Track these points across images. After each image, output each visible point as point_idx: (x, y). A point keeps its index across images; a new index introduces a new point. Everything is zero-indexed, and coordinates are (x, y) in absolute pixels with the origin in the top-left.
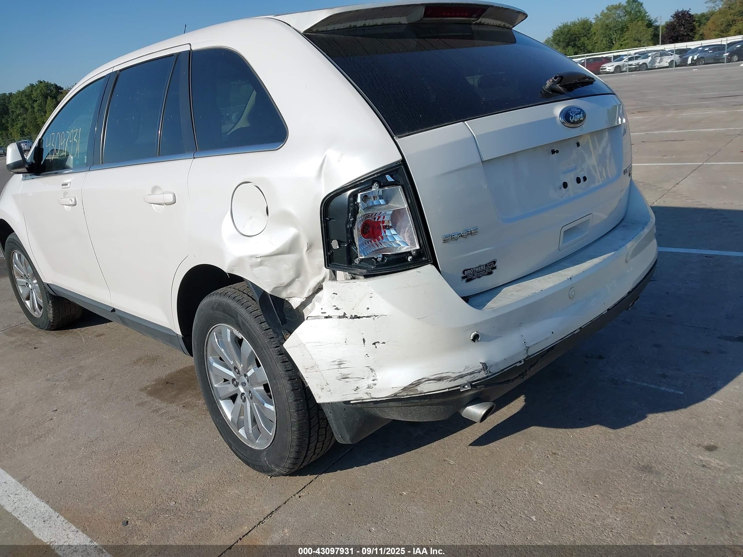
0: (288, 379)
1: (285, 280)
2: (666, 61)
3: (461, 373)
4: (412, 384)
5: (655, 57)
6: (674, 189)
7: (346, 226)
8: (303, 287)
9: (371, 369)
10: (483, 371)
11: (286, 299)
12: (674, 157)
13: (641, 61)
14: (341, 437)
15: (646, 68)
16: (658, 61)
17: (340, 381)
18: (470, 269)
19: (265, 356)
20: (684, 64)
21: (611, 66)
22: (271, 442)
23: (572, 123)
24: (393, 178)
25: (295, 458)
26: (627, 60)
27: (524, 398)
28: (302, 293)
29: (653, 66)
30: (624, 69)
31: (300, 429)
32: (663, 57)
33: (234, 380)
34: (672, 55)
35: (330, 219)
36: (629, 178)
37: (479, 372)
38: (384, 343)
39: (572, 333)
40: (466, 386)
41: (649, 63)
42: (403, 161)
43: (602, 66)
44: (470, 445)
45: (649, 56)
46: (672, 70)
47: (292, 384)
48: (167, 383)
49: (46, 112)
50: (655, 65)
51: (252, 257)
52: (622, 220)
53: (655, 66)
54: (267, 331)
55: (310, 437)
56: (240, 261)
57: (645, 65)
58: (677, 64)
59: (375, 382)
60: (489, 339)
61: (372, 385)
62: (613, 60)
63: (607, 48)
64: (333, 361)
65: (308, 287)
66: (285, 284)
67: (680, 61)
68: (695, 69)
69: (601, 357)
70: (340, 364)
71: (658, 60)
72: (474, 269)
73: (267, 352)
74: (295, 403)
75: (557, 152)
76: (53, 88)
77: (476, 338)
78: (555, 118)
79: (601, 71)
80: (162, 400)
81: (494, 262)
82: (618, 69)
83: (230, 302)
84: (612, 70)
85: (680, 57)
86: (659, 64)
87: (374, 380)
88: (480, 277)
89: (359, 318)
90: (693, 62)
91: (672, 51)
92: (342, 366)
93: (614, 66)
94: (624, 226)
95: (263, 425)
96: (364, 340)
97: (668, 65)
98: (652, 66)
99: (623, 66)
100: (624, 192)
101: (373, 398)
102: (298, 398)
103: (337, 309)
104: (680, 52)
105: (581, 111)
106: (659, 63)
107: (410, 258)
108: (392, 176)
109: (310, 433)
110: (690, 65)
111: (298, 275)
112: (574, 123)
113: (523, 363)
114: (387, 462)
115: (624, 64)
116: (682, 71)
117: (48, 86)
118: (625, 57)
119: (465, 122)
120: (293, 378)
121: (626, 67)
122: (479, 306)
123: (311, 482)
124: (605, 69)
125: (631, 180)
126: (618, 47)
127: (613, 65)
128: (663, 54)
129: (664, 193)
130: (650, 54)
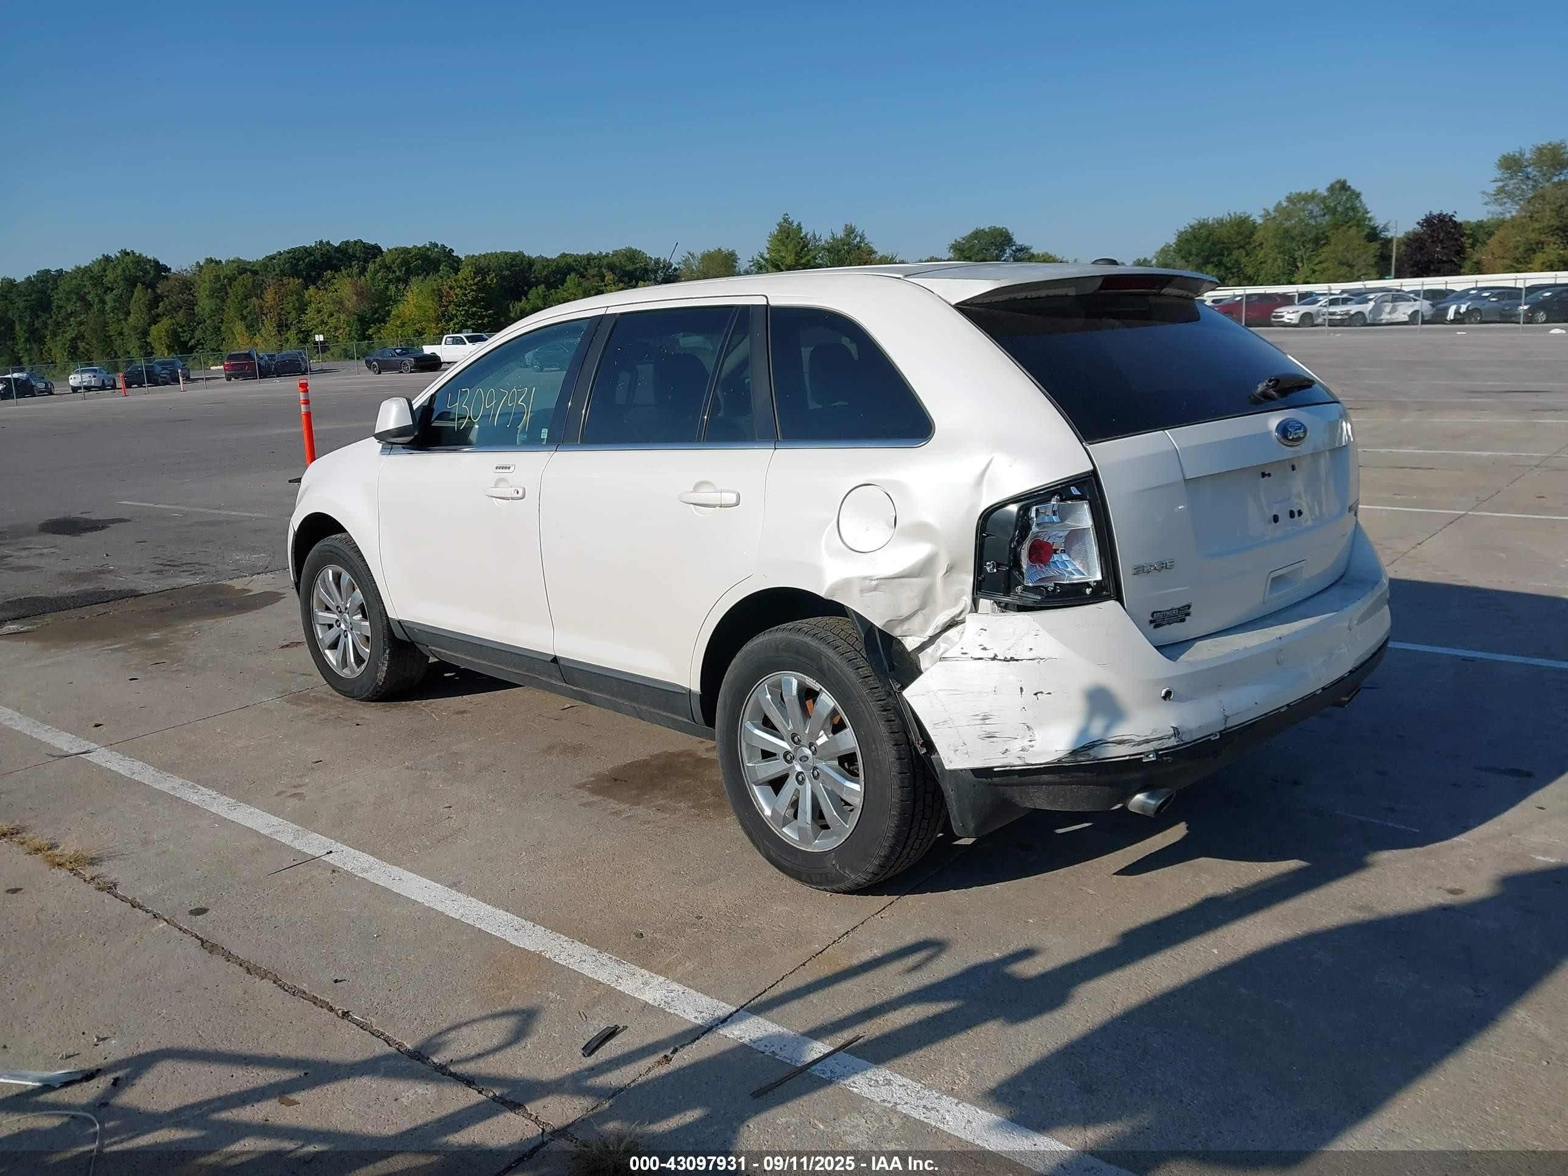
0: (893, 743)
1: (905, 611)
2: (1404, 311)
3: (1147, 738)
4: (1083, 747)
5: (1381, 303)
6: (1413, 552)
7: (1010, 545)
8: (926, 623)
9: (1028, 727)
10: (1173, 738)
11: (899, 638)
12: (1415, 497)
13: (1353, 308)
14: (963, 826)
15: (1362, 322)
16: (1387, 310)
17: (983, 741)
18: (1160, 612)
19: (863, 711)
20: (1439, 319)
21: (1293, 312)
22: (847, 836)
23: (1290, 440)
24: (1079, 491)
25: (886, 857)
26: (1327, 304)
27: (1186, 826)
28: (924, 631)
29: (1378, 318)
30: (1320, 320)
31: (902, 813)
32: (1397, 304)
33: (787, 753)
34: (1415, 300)
35: (988, 535)
36: (1355, 518)
37: (1169, 738)
38: (1049, 693)
39: (1278, 709)
40: (1151, 756)
41: (1370, 312)
42: (1094, 472)
43: (1276, 310)
44: (1115, 874)
45: (1370, 300)
46: (1416, 330)
47: (898, 751)
48: (616, 780)
49: (130, 313)
50: (1381, 318)
51: (865, 578)
52: (1342, 576)
53: (1382, 320)
54: (867, 680)
55: (910, 829)
56: (845, 584)
57: (1360, 316)
58: (1426, 319)
59: (1032, 743)
60: (1181, 699)
61: (1027, 748)
62: (1299, 301)
63: (1283, 274)
64: (976, 715)
65: (935, 623)
66: (904, 617)
67: (1432, 312)
68: (1461, 332)
69: (1296, 783)
70: (984, 719)
71: (1388, 307)
72: (1165, 613)
73: (866, 707)
74: (899, 776)
75: (1269, 475)
76: (151, 266)
77: (1168, 694)
78: (1270, 433)
79: (1273, 319)
80: (618, 800)
81: (1189, 606)
82: (1307, 320)
83: (807, 639)
84: (1296, 321)
85: (1432, 305)
86: (1388, 317)
87: (1030, 741)
88: (1170, 624)
89: (1017, 660)
90: (1459, 317)
91: (1417, 293)
92: (987, 722)
93: (1301, 313)
94: (1344, 584)
95: (835, 814)
96: (1021, 689)
97: (1407, 319)
98: (1376, 320)
99: (1318, 314)
100: (1347, 537)
101: (1028, 765)
102: (905, 771)
103: (985, 649)
104: (1433, 295)
105: (1301, 426)
106: (1390, 313)
107: (1088, 591)
108: (1077, 488)
109: (912, 823)
110: (1452, 322)
111: (922, 607)
112: (1293, 440)
113: (1218, 737)
114: (997, 887)
115: (1318, 311)
116: (1435, 334)
117: (140, 261)
118: (1321, 298)
119: (1166, 431)
120: (899, 743)
121: (1323, 317)
122: (1173, 658)
123: (892, 903)
124: (1282, 317)
125: (1357, 522)
126: (1308, 275)
127: (1297, 312)
128: (1398, 297)
129: (1395, 558)
130: (1371, 296)
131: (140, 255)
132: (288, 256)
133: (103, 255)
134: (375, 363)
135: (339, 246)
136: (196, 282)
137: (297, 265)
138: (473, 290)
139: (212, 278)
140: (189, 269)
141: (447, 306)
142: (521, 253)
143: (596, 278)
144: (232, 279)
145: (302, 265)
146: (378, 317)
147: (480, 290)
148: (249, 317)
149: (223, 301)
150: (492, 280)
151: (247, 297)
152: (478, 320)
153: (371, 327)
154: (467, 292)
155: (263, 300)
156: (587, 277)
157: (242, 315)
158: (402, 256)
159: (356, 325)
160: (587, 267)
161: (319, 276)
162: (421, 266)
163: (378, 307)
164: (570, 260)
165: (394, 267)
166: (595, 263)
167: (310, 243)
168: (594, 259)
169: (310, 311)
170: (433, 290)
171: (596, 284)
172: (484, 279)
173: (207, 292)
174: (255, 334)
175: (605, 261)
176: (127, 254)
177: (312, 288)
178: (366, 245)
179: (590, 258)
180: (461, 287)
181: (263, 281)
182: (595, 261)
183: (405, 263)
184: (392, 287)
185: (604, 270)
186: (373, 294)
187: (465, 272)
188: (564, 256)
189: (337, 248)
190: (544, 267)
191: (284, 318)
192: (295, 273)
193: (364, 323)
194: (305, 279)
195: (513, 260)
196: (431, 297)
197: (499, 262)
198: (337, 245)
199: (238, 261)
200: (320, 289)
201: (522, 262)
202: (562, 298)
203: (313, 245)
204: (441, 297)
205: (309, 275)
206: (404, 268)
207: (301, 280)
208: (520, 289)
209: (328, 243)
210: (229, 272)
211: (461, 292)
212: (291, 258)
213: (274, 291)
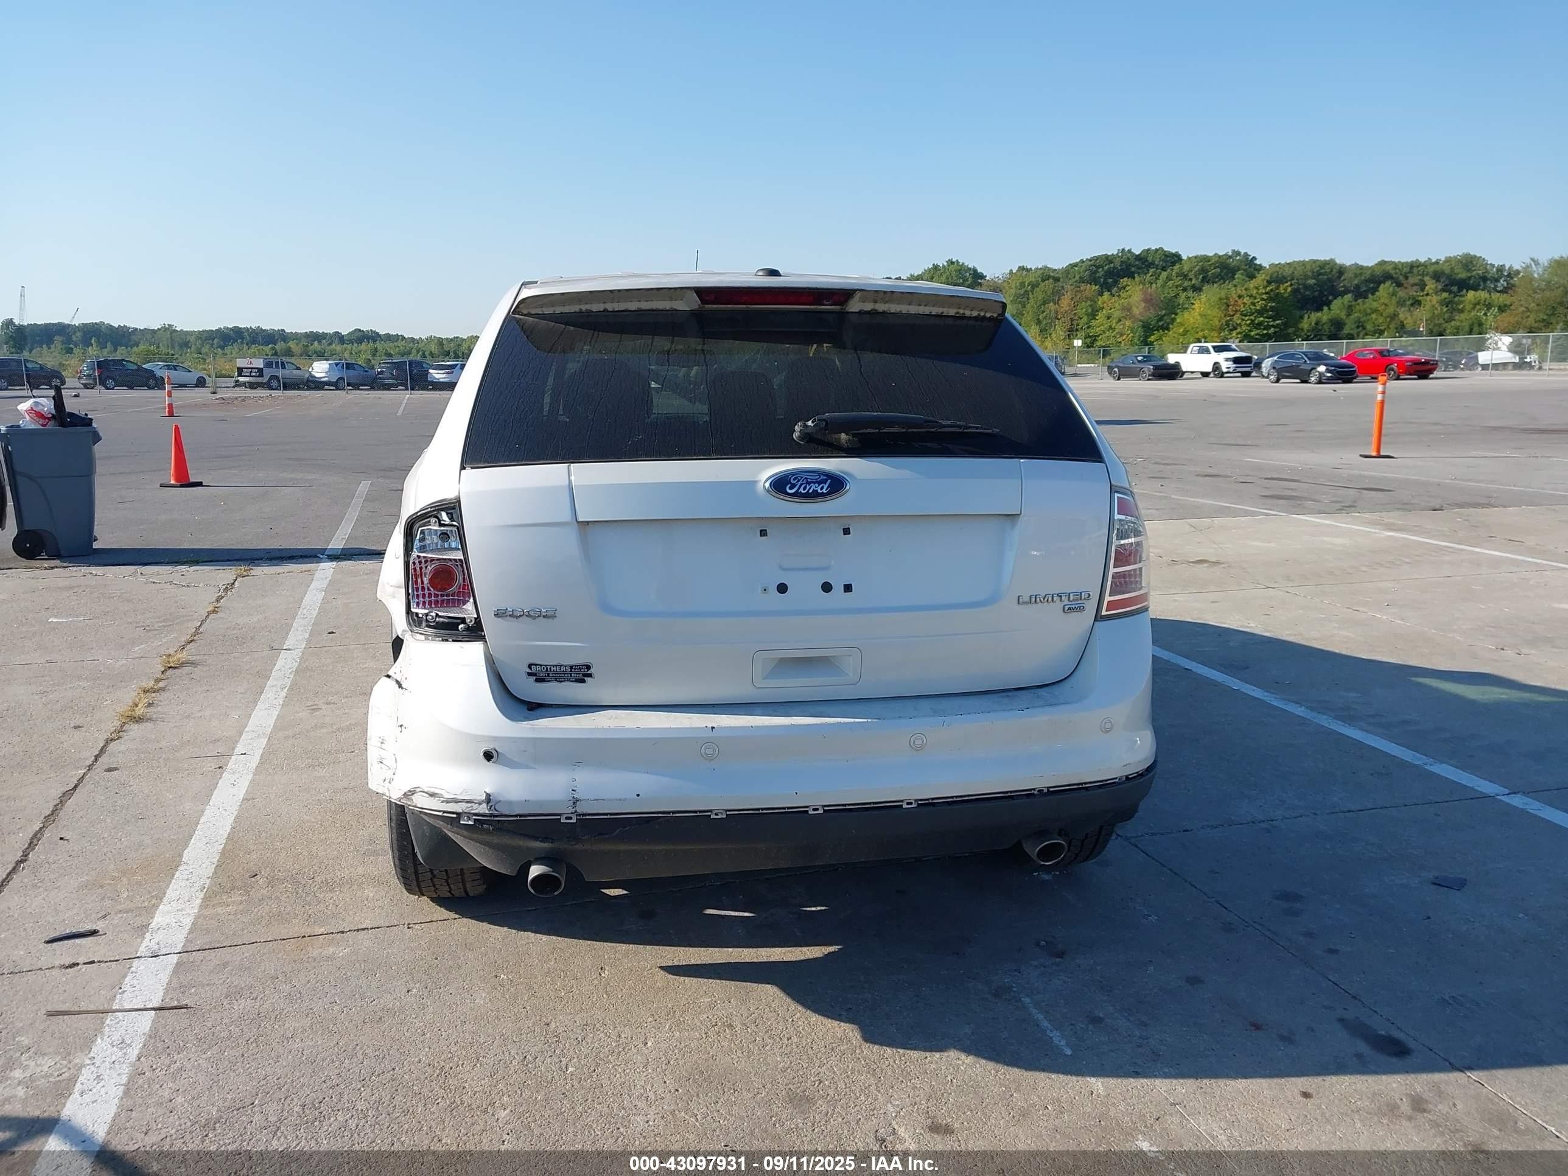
4: (409, 791)
9: (396, 759)
10: (486, 805)
18: (541, 665)
37: (481, 804)
38: (406, 728)
59: (394, 777)
70: (382, 743)
72: (549, 667)
77: (490, 753)
81: (588, 667)
87: (393, 774)
88: (560, 681)
92: (383, 746)
107: (461, 627)
131: (963, 264)
132: (1090, 263)
133: (934, 264)
134: (1116, 369)
135: (1141, 254)
136: (1004, 288)
137: (1096, 272)
138: (1262, 299)
139: (1018, 284)
140: (1000, 277)
141: (1233, 316)
142: (1332, 260)
143: (1415, 288)
144: (1033, 286)
145: (1101, 272)
146: (1163, 325)
147: (1271, 299)
148: (1044, 322)
149: (1024, 306)
150: (1285, 290)
151: (1044, 303)
152: (1264, 329)
153: (1154, 334)
154: (1256, 301)
155: (1059, 306)
156: (1405, 285)
157: (1038, 319)
158: (1200, 264)
159: (1140, 332)
160: (1409, 275)
161: (1116, 283)
162: (1220, 275)
163: (1164, 315)
164: (1389, 268)
165: (1191, 275)
166: (1419, 271)
167: (1112, 251)
168: (1418, 266)
169: (1101, 317)
170: (1220, 299)
171: (1415, 294)
172: (1278, 288)
173: (1012, 298)
174: (1047, 338)
175: (1431, 269)
176: (953, 263)
177: (1106, 294)
178: (1167, 253)
179: (1413, 266)
180: (1251, 296)
181: (1063, 287)
182: (1419, 269)
183: (1203, 270)
184: (1183, 295)
185: (1426, 279)
186: (1162, 301)
187: (1261, 278)
188: (1382, 263)
189: (1137, 256)
190: (1356, 276)
191: (1075, 323)
192: (1093, 280)
193: (1148, 329)
194: (1101, 286)
195: (1321, 267)
196: (1217, 307)
197: (1306, 270)
198: (1137, 253)
199: (1045, 268)
200: (1114, 296)
201: (1332, 271)
202: (1371, 309)
203: (1115, 253)
204: (1228, 306)
205: (1105, 282)
206: (1201, 276)
207: (1097, 287)
208: (1324, 299)
209: (1129, 251)
210: (1033, 280)
211: (1250, 301)
212: (1091, 265)
213: (1070, 297)
